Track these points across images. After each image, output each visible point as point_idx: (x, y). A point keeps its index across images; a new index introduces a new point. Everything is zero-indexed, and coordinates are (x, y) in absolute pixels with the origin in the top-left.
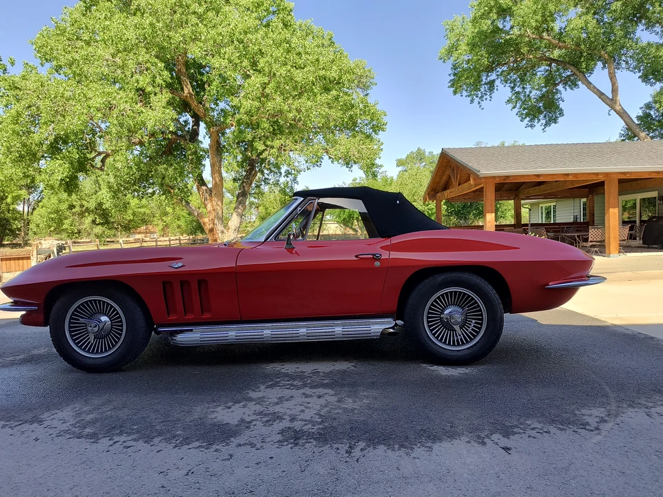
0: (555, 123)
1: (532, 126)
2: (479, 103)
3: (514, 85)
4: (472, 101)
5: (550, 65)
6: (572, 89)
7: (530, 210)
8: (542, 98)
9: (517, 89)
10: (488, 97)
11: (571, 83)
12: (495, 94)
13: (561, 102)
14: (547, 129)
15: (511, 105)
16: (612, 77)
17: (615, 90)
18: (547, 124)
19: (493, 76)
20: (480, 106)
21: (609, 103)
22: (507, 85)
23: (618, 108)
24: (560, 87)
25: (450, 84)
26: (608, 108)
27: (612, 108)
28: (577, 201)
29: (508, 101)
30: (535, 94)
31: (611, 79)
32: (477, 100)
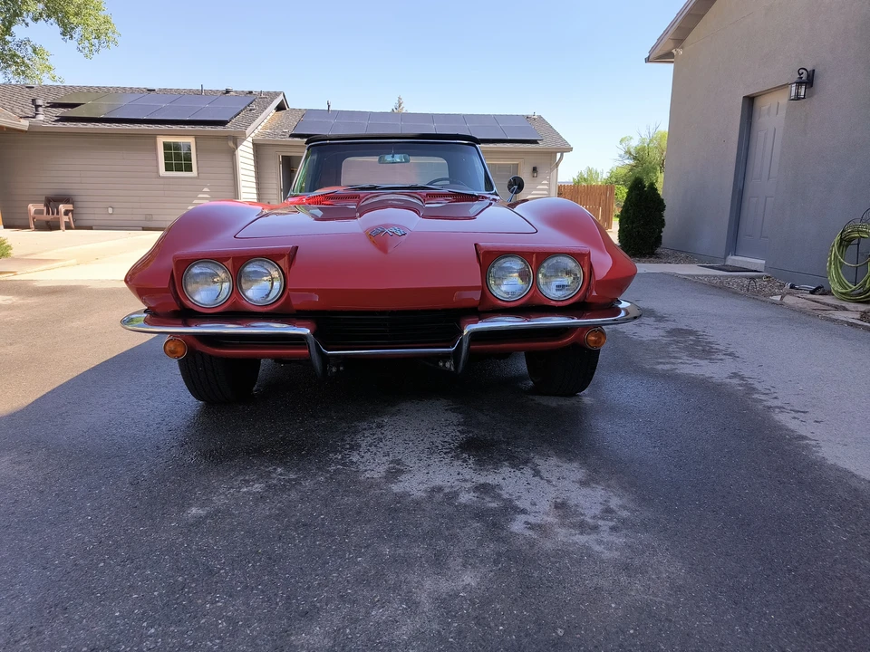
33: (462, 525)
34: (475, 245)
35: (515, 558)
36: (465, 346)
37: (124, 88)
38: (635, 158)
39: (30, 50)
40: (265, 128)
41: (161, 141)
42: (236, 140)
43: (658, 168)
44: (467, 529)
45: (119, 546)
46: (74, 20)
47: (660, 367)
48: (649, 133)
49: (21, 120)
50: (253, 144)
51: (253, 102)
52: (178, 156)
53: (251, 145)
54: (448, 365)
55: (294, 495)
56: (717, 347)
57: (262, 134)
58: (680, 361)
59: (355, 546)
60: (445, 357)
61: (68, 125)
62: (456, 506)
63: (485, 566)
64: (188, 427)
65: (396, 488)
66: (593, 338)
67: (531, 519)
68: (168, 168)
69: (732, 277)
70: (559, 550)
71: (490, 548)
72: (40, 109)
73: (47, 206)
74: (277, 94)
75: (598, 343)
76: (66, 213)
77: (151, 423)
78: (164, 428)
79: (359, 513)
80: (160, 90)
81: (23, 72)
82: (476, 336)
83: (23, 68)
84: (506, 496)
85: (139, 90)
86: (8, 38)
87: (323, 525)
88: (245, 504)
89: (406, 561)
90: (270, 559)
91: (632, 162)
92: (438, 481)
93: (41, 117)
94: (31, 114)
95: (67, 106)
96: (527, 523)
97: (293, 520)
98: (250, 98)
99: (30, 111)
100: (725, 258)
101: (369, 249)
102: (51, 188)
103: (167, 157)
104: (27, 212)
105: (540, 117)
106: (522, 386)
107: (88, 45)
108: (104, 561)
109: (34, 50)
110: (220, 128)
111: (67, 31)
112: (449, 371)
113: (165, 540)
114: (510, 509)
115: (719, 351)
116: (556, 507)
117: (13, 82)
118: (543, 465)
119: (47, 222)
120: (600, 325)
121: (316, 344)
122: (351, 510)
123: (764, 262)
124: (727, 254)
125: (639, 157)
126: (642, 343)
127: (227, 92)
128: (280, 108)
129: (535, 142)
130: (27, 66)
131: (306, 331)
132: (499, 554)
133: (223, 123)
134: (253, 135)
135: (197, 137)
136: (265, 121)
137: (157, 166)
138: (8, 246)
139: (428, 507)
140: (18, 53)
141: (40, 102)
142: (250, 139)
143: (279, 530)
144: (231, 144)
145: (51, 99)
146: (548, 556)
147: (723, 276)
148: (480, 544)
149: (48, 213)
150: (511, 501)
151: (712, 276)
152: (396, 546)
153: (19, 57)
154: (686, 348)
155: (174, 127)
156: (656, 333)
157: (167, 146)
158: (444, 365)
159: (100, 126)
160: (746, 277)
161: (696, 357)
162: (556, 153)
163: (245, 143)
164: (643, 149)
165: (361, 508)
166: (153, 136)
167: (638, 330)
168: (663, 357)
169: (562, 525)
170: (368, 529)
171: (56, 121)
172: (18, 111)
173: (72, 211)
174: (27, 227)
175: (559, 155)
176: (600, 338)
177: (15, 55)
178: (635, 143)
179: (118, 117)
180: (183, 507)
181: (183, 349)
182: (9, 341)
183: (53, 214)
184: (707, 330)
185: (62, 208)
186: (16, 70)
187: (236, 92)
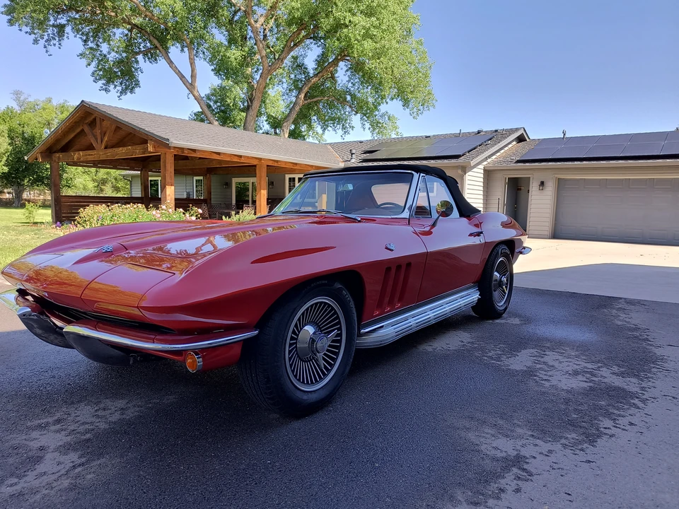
0: (131, 92)
1: (107, 90)
2: (45, 47)
3: (87, 38)
4: (36, 41)
5: (130, 31)
6: (150, 62)
7: (131, 182)
8: (120, 62)
9: (91, 45)
10: (56, 42)
11: (151, 55)
12: (65, 42)
13: (139, 72)
14: (123, 97)
15: (84, 61)
16: (192, 64)
17: (193, 76)
18: (123, 92)
19: (62, 20)
20: (47, 51)
21: (189, 87)
22: (78, 36)
23: (196, 94)
24: (140, 57)
25: (3, 10)
26: (188, 92)
27: (192, 92)
28: (189, 178)
29: (81, 55)
30: (112, 57)
31: (191, 64)
32: (42, 42)
39: (387, 118)
40: (499, 157)
42: (466, 168)
46: (410, 96)
49: (341, 163)
50: (485, 170)
51: (492, 138)
53: (482, 171)
57: (495, 162)
72: (353, 156)
74: (518, 130)
85: (421, 138)
86: (377, 113)
93: (353, 161)
95: (371, 153)
98: (493, 135)
109: (389, 118)
110: (452, 161)
111: (406, 103)
117: (376, 138)
127: (479, 132)
128: (521, 140)
133: (457, 157)
134: (484, 164)
136: (500, 152)
140: (381, 121)
141: (354, 151)
142: (481, 167)
144: (460, 171)
145: (367, 148)
153: (380, 123)
163: (475, 170)
171: (361, 162)
179: (406, 157)
187: (486, 132)
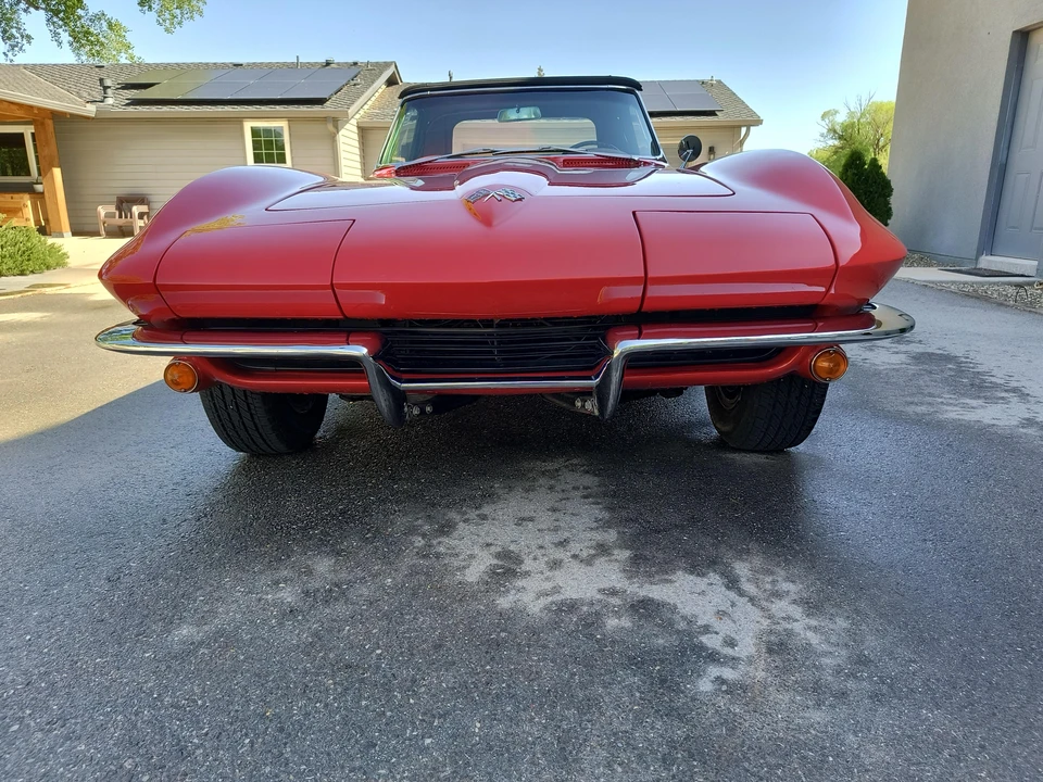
33: (607, 678)
34: (634, 213)
35: (701, 753)
36: (615, 377)
37: (207, 64)
38: (841, 138)
39: (105, 25)
40: (373, 107)
41: (248, 126)
42: (336, 122)
43: (872, 150)
44: (616, 689)
45: (53, 693)
47: (910, 409)
48: (861, 105)
49: (88, 105)
50: (358, 127)
51: (357, 75)
52: (269, 144)
53: (355, 130)
54: (588, 405)
55: (341, 609)
56: (993, 379)
57: (369, 115)
58: (940, 400)
59: (424, 714)
60: (585, 393)
61: (140, 108)
62: (598, 641)
63: (647, 768)
64: (215, 489)
65: (504, 602)
66: (825, 364)
67: (728, 674)
68: (258, 159)
69: (990, 284)
70: (781, 739)
71: (655, 730)
72: (109, 91)
73: (119, 208)
74: (387, 65)
75: (834, 373)
76: (141, 216)
77: (166, 482)
78: (181, 490)
79: (438, 647)
80: (249, 65)
81: (98, 52)
82: (635, 360)
83: (98, 48)
84: (682, 625)
85: (224, 66)
86: (80, 12)
87: (378, 667)
88: (264, 622)
89: (508, 750)
90: (281, 730)
91: (837, 143)
92: (570, 593)
93: (110, 101)
94: (99, 98)
95: (139, 88)
96: (720, 680)
97: (331, 656)
98: (355, 70)
99: (97, 94)
100: (977, 259)
101: (466, 222)
102: (125, 187)
103: (256, 146)
104: (97, 215)
105: (719, 82)
106: (702, 437)
107: (168, 17)
108: (21, 720)
109: (110, 26)
110: (317, 108)
112: (590, 416)
113: (127, 684)
114: (691, 652)
115: (995, 386)
116: (770, 651)
118: (742, 569)
119: (120, 227)
120: (837, 343)
121: (379, 373)
122: (425, 641)
123: (1036, 263)
124: (979, 253)
125: (845, 135)
126: (877, 374)
127: (328, 64)
128: (391, 82)
129: (712, 113)
130: (102, 44)
131: (359, 351)
132: (672, 744)
133: (320, 101)
134: (357, 116)
135: (290, 120)
136: (373, 99)
137: (245, 157)
138: (64, 254)
139: (551, 639)
140: (92, 30)
141: (108, 83)
142: (354, 122)
143: (306, 673)
144: (330, 127)
145: (124, 79)
146: (761, 753)
147: (976, 283)
148: (639, 720)
149: (120, 217)
150: (690, 634)
151: (960, 283)
152: (493, 717)
153: (92, 35)
154: (945, 381)
155: (263, 108)
156: (896, 359)
157: (255, 132)
158: (583, 406)
159: (177, 108)
160: (1010, 284)
161: (963, 395)
162: (740, 127)
163: (347, 126)
164: (852, 125)
165: (442, 637)
166: (239, 120)
167: (868, 355)
168: (913, 395)
169: (784, 686)
170: (449, 679)
171: (127, 105)
172: (85, 94)
173: (147, 213)
174: (96, 234)
175: (744, 130)
176: (837, 365)
177: (89, 33)
178: (841, 118)
179: (197, 97)
180: (169, 624)
181: (191, 379)
182: (28, 367)
183: (126, 217)
184: (972, 355)
185: (136, 209)
186: (91, 50)
187: (338, 64)
